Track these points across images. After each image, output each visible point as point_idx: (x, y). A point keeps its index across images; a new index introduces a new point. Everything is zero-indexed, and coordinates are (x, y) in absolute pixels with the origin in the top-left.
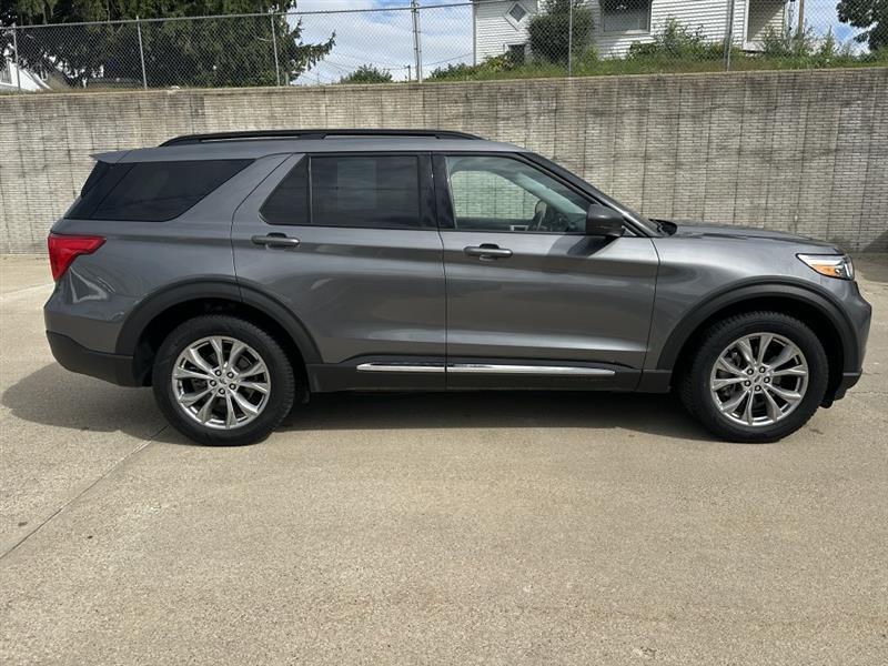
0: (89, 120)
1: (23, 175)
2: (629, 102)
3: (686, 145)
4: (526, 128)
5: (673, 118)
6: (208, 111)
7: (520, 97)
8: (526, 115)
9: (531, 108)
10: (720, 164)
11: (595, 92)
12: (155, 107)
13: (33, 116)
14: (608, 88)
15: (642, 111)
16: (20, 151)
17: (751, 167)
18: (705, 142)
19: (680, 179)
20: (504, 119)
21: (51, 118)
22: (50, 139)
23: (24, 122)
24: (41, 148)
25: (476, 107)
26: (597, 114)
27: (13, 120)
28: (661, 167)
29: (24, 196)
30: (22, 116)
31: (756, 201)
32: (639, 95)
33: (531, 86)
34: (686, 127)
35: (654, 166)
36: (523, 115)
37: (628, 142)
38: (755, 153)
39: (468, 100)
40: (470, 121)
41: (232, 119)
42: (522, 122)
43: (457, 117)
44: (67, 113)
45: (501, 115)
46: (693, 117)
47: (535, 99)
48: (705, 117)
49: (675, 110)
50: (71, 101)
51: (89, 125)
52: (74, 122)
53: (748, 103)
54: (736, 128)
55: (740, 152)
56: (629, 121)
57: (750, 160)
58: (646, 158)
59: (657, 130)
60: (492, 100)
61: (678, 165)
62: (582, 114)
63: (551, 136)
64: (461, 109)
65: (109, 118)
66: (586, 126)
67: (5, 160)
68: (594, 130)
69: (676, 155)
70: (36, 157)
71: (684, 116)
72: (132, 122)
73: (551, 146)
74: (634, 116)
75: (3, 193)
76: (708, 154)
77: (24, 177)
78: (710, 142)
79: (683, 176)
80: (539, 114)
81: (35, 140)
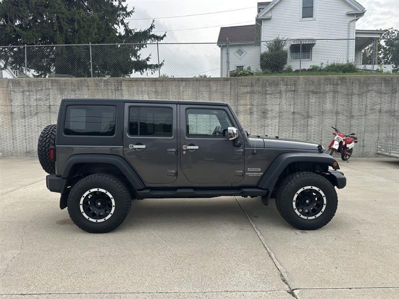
1: (24, 117)
2: (329, 88)
3: (356, 108)
4: (280, 98)
5: (349, 95)
6: (124, 88)
7: (277, 85)
8: (280, 93)
9: (283, 89)
10: (371, 117)
11: (313, 82)
12: (97, 85)
13: (33, 88)
14: (319, 81)
15: (335, 92)
16: (23, 105)
17: (385, 118)
18: (364, 107)
20: (269, 94)
21: (42, 90)
22: (40, 100)
23: (28, 91)
24: (35, 104)
25: (256, 88)
26: (314, 93)
27: (22, 90)
28: (344, 117)
29: (24, 128)
30: (26, 88)
31: (388, 134)
32: (333, 85)
34: (355, 99)
35: (340, 117)
36: (279, 93)
37: (328, 106)
38: (387, 112)
39: (252, 85)
40: (253, 95)
41: (135, 92)
42: (278, 96)
43: (247, 93)
45: (267, 92)
46: (358, 95)
47: (284, 85)
48: (364, 95)
49: (350, 92)
50: (53, 82)
51: (62, 93)
52: (54, 92)
53: (383, 89)
54: (378, 100)
55: (380, 111)
56: (329, 97)
57: (385, 115)
58: (337, 113)
59: (341, 101)
60: (264, 85)
61: (352, 117)
62: (308, 93)
63: (292, 102)
64: (249, 89)
65: (72, 90)
66: (309, 98)
67: (16, 110)
68: (313, 100)
69: (351, 112)
70: (32, 109)
71: (354, 95)
72: (84, 92)
73: (292, 107)
74: (331, 94)
75: (12, 126)
76: (366, 112)
77: (25, 118)
78: (366, 106)
79: (354, 122)
80: (287, 92)
81: (32, 100)
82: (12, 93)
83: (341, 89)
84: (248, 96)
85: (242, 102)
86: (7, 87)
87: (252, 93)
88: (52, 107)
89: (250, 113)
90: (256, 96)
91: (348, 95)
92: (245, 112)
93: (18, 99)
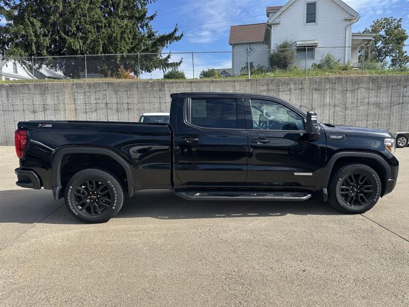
0: (116, 92)
1: (86, 113)
2: (328, 86)
3: (349, 100)
4: (290, 95)
5: (344, 92)
6: (166, 89)
7: (288, 84)
8: (290, 90)
9: (292, 87)
10: (361, 108)
11: (316, 82)
12: (145, 87)
13: (92, 90)
14: (321, 81)
15: (333, 89)
16: (85, 103)
17: (373, 109)
18: (356, 100)
19: (347, 114)
21: (100, 91)
23: (89, 92)
24: (95, 102)
25: (271, 87)
26: (316, 90)
27: (84, 91)
28: (340, 109)
30: (87, 90)
31: (375, 122)
32: (332, 83)
34: (349, 95)
35: (338, 109)
37: (328, 100)
38: (374, 104)
39: (268, 85)
42: (288, 93)
43: (264, 91)
44: (107, 89)
45: (280, 90)
46: (351, 91)
47: (294, 84)
48: (356, 91)
49: (345, 89)
50: (109, 84)
52: (110, 92)
53: (371, 86)
54: (366, 95)
55: (368, 104)
56: (329, 93)
57: (372, 107)
58: (335, 106)
59: (338, 96)
60: (278, 85)
61: (346, 109)
62: (312, 90)
63: (300, 98)
64: (265, 88)
65: (125, 91)
66: (313, 94)
67: (79, 107)
68: (316, 96)
69: (345, 105)
70: (92, 106)
71: (348, 91)
72: (134, 92)
73: (300, 101)
74: (330, 91)
76: (357, 104)
78: (357, 100)
80: (295, 90)
81: (92, 99)
82: (76, 94)
83: (338, 87)
86: (72, 89)
87: (268, 91)
88: (108, 105)
93: (80, 98)
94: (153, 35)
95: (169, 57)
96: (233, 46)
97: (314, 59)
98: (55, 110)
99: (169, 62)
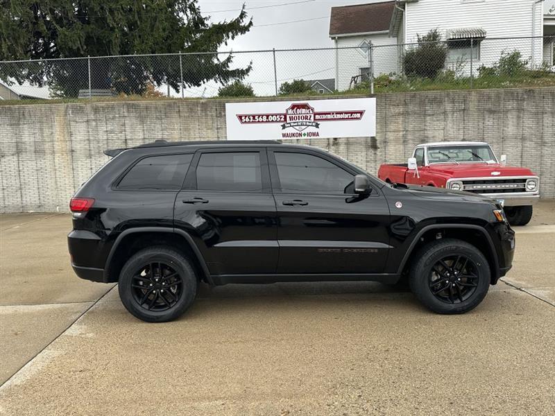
0: (142, 120)
1: (90, 156)
2: (511, 105)
3: (548, 131)
4: (445, 121)
5: (539, 114)
7: (441, 102)
8: (445, 113)
9: (448, 108)
11: (489, 98)
12: (191, 110)
13: (101, 116)
14: (498, 96)
15: (520, 110)
16: (88, 140)
19: (545, 152)
20: (429, 115)
21: (114, 118)
22: (112, 132)
23: (94, 120)
24: (105, 137)
25: (411, 108)
26: (491, 112)
27: (85, 119)
28: (533, 144)
29: (90, 171)
30: (92, 117)
32: (517, 100)
33: (448, 95)
34: (548, 120)
35: (528, 144)
36: (443, 113)
37: (511, 129)
39: (406, 104)
40: (407, 117)
42: (442, 117)
43: (399, 114)
44: (126, 114)
45: (429, 112)
46: (552, 113)
47: (451, 102)
49: (541, 109)
50: (130, 107)
51: (142, 122)
52: (131, 121)
56: (512, 116)
58: (523, 139)
59: (528, 122)
60: (422, 103)
61: (543, 144)
62: (483, 112)
63: (461, 126)
64: (401, 109)
65: (157, 118)
66: (484, 120)
67: (77, 146)
68: (489, 122)
69: (542, 138)
70: (100, 145)
71: (546, 113)
72: (174, 120)
73: (461, 132)
74: (515, 113)
75: (73, 169)
77: (91, 158)
79: (547, 151)
80: (453, 112)
81: (101, 132)
82: (72, 123)
83: (528, 106)
84: (401, 119)
85: (392, 127)
86: (66, 115)
87: (406, 114)
88: (129, 142)
89: (404, 142)
90: (411, 118)
91: (537, 113)
92: (396, 140)
93: (80, 132)
94: (203, 24)
95: (229, 60)
96: (336, 42)
97: (479, 59)
98: (35, 152)
99: (230, 69)
